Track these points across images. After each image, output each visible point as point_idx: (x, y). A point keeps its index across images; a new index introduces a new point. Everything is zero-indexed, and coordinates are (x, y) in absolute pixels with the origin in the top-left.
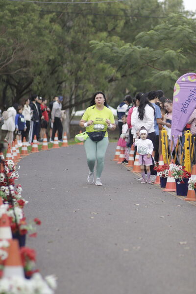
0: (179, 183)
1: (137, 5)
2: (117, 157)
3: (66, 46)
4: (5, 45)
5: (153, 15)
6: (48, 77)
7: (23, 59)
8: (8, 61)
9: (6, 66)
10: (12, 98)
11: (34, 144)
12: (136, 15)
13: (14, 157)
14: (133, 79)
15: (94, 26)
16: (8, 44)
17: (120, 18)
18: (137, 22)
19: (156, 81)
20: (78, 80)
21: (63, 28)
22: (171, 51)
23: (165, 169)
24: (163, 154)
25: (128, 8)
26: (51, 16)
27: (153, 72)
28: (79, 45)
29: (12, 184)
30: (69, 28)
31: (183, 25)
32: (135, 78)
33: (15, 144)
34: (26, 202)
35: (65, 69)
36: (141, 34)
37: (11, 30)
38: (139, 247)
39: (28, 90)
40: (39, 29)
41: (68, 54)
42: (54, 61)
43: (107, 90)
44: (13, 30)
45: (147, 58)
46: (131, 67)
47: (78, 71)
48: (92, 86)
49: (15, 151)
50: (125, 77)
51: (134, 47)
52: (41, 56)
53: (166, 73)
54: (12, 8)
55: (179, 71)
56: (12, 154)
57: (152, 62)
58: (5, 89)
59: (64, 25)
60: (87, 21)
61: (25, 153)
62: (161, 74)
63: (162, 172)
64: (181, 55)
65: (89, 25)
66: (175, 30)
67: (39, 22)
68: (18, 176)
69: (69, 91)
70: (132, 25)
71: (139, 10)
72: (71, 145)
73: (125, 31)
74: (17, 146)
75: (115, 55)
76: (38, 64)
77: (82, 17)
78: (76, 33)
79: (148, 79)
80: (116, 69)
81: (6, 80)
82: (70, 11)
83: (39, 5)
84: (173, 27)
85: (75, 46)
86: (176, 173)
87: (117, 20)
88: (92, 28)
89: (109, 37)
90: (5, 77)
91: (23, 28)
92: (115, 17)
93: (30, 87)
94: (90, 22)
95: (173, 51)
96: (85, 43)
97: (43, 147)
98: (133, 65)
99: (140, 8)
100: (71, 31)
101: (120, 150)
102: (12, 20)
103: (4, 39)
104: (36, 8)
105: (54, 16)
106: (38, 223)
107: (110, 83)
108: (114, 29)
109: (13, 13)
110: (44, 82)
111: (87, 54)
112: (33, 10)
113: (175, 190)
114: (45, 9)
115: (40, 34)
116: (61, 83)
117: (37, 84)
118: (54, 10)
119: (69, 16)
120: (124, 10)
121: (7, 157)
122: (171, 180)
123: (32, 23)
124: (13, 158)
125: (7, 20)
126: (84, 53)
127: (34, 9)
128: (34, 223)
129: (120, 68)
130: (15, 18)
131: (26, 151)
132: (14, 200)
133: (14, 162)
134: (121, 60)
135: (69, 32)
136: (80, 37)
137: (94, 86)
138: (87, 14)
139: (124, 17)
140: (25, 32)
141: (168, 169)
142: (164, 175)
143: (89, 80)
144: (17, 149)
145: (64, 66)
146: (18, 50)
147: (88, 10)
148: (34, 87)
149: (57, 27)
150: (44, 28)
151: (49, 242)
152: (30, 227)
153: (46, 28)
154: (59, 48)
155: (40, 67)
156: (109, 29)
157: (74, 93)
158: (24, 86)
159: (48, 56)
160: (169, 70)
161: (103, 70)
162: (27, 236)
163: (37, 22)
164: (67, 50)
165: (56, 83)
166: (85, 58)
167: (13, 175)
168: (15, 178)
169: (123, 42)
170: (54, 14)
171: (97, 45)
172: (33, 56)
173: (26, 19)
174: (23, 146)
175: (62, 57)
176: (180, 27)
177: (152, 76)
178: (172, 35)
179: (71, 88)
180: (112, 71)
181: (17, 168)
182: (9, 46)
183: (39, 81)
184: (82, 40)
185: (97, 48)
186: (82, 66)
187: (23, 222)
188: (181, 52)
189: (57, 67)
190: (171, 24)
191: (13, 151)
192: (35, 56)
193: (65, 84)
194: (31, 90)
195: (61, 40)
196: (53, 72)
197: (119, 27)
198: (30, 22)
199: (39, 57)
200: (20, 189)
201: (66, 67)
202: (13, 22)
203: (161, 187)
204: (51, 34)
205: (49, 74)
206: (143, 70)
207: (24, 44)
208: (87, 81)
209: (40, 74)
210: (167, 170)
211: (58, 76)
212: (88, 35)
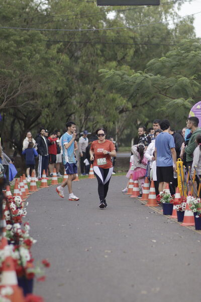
0: (197, 217)
1: (147, 32)
2: (130, 190)
3: (74, 77)
4: (11, 77)
5: (164, 43)
6: (56, 109)
7: (30, 91)
8: (14, 94)
9: (13, 99)
10: (20, 133)
11: (43, 178)
12: (146, 44)
13: (23, 193)
14: (145, 110)
15: (103, 55)
16: (14, 75)
17: (130, 47)
18: (148, 50)
19: (170, 110)
20: (88, 112)
21: (71, 58)
22: (184, 78)
23: (182, 202)
24: (178, 186)
25: (138, 35)
26: (58, 46)
27: (166, 100)
28: (88, 76)
29: (19, 222)
30: (77, 58)
31: (195, 51)
32: (146, 109)
33: (23, 179)
34: (34, 241)
35: (74, 101)
36: (152, 61)
37: (17, 61)
38: (158, 289)
39: (36, 123)
40: (46, 59)
41: (77, 85)
42: (62, 93)
43: (118, 122)
44: (20, 61)
45: (160, 86)
46: (142, 96)
47: (87, 103)
48: (102, 117)
49: (23, 187)
50: (136, 108)
51: (145, 75)
52: (49, 88)
53: (180, 101)
54: (18, 38)
55: (193, 99)
56: (20, 190)
57: (165, 90)
58: (13, 122)
59: (72, 55)
60: (96, 51)
61: (33, 188)
62: (174, 102)
63: (178, 206)
64: (195, 82)
65: (97, 55)
66: (187, 56)
67: (46, 53)
68: (26, 213)
69: (79, 124)
70: (142, 54)
71: (148, 38)
72: (82, 179)
73: (135, 60)
74: (25, 181)
75: (126, 83)
76: (46, 96)
77: (90, 46)
78: (84, 63)
79: (161, 108)
80: (127, 99)
81: (13, 113)
82: (77, 40)
83: (46, 36)
84: (185, 53)
85: (83, 77)
86: (194, 206)
87: (126, 49)
88: (101, 58)
89: (119, 67)
90: (12, 111)
91: (29, 59)
92: (124, 46)
93: (39, 120)
94: (99, 52)
95: (186, 78)
96: (94, 73)
97: (53, 181)
98: (144, 94)
99: (150, 36)
100: (80, 61)
101: (133, 183)
102: (17, 50)
103: (10, 71)
104: (42, 38)
105: (61, 46)
106: (47, 265)
107: (121, 115)
108: (124, 58)
109: (19, 43)
110: (53, 115)
111: (97, 85)
112: (40, 41)
113: (194, 224)
114: (52, 39)
115: (47, 65)
116: (70, 115)
117: (46, 116)
118: (61, 40)
119: (76, 46)
120: (133, 38)
121: (14, 193)
122: (188, 214)
123: (39, 53)
124: (21, 194)
125: (12, 51)
126: (93, 83)
127: (41, 39)
128: (42, 265)
129: (131, 98)
130: (21, 49)
131: (35, 186)
132: (22, 239)
133: (22, 199)
134: (132, 90)
135: (77, 62)
136: (89, 67)
137: (104, 118)
138: (95, 43)
139: (134, 46)
140: (32, 63)
141: (186, 201)
142: (181, 209)
143: (99, 111)
144: (25, 184)
145: (73, 97)
146: (25, 82)
147: (97, 40)
148: (42, 120)
149: (64, 57)
150: (52, 59)
151: (60, 286)
152: (38, 270)
153: (53, 59)
154: (67, 79)
155: (48, 99)
156: (119, 59)
157: (84, 126)
158: (32, 120)
159: (56, 88)
160: (182, 98)
161: (113, 100)
162: (35, 280)
163: (43, 52)
164: (75, 80)
165: (65, 115)
166: (94, 89)
167: (21, 212)
168: (22, 215)
169: (134, 71)
170: (61, 44)
171: (106, 74)
172: (41, 88)
173: (33, 49)
174: (32, 181)
175: (70, 89)
176: (192, 53)
177: (165, 104)
178: (185, 62)
179: (81, 120)
180: (122, 102)
181: (25, 205)
182: (15, 78)
183: (47, 114)
184: (91, 70)
185: (107, 77)
186: (92, 97)
187: (30, 265)
188: (194, 79)
189: (65, 99)
190: (183, 50)
191: (21, 187)
192: (43, 88)
193: (75, 116)
194: (39, 124)
195: (69, 71)
196: (62, 104)
197: (129, 56)
198: (36, 53)
199: (46, 88)
200: (28, 227)
201: (75, 99)
202: (19, 53)
203: (178, 221)
204: (59, 64)
205: (57, 106)
206: (154, 100)
207: (31, 76)
208: (97, 113)
209: (49, 106)
210: (184, 203)
211: (67, 108)
212: (97, 65)
